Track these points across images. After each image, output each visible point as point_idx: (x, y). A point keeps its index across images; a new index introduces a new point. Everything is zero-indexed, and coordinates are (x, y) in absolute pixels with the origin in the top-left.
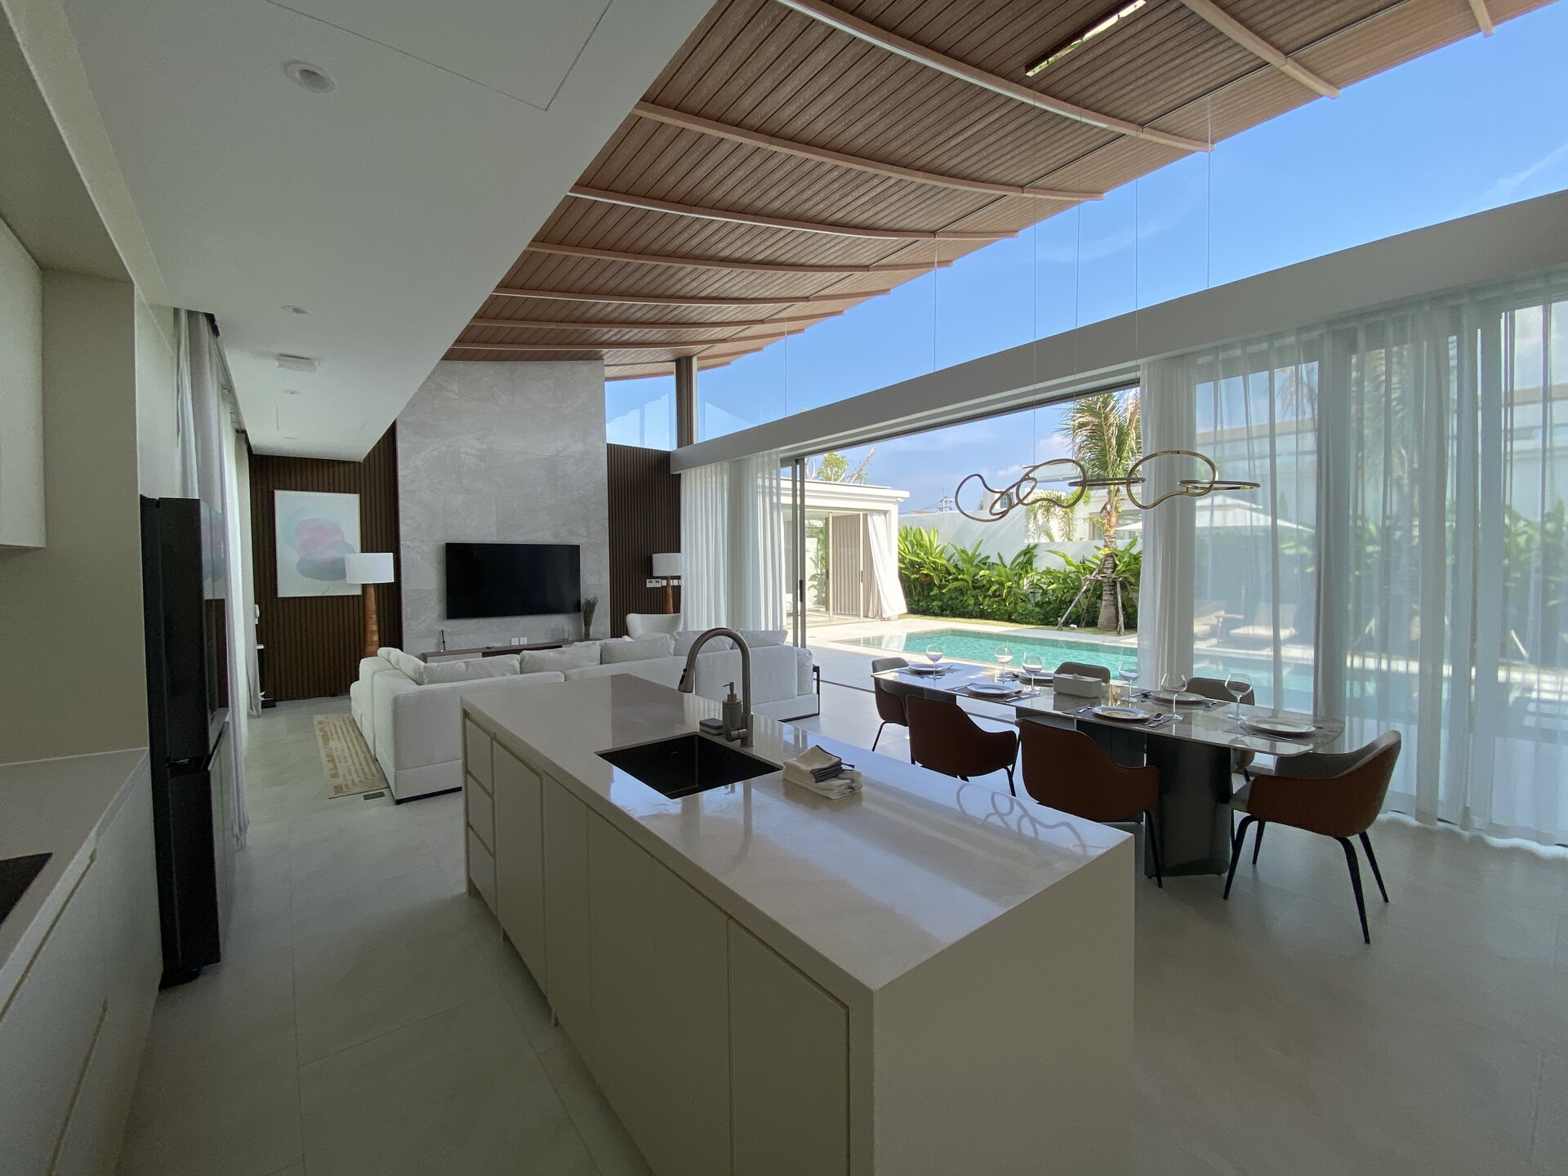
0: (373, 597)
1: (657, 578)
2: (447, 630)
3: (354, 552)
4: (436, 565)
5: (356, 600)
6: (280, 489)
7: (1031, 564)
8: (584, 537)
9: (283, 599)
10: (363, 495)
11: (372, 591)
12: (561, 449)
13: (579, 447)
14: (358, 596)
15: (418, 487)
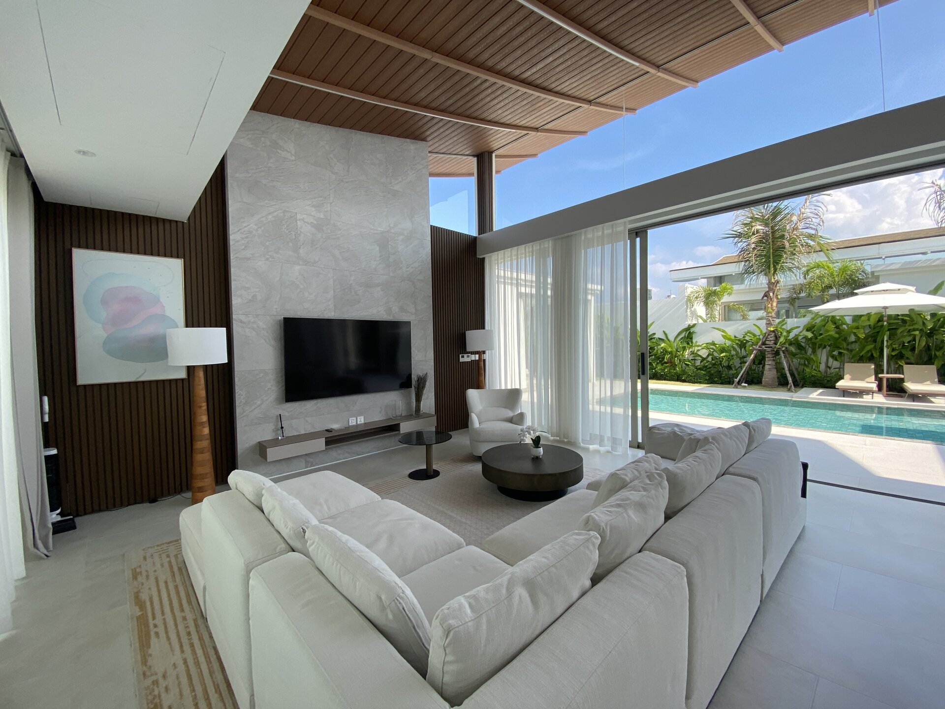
0: (202, 381)
1: (469, 353)
2: (285, 414)
3: (177, 327)
4: (273, 342)
5: (180, 384)
6: (79, 246)
7: (691, 338)
8: (412, 314)
9: (85, 386)
10: (188, 258)
11: (201, 374)
12: (392, 225)
13: (407, 225)
14: (183, 380)
15: (253, 254)
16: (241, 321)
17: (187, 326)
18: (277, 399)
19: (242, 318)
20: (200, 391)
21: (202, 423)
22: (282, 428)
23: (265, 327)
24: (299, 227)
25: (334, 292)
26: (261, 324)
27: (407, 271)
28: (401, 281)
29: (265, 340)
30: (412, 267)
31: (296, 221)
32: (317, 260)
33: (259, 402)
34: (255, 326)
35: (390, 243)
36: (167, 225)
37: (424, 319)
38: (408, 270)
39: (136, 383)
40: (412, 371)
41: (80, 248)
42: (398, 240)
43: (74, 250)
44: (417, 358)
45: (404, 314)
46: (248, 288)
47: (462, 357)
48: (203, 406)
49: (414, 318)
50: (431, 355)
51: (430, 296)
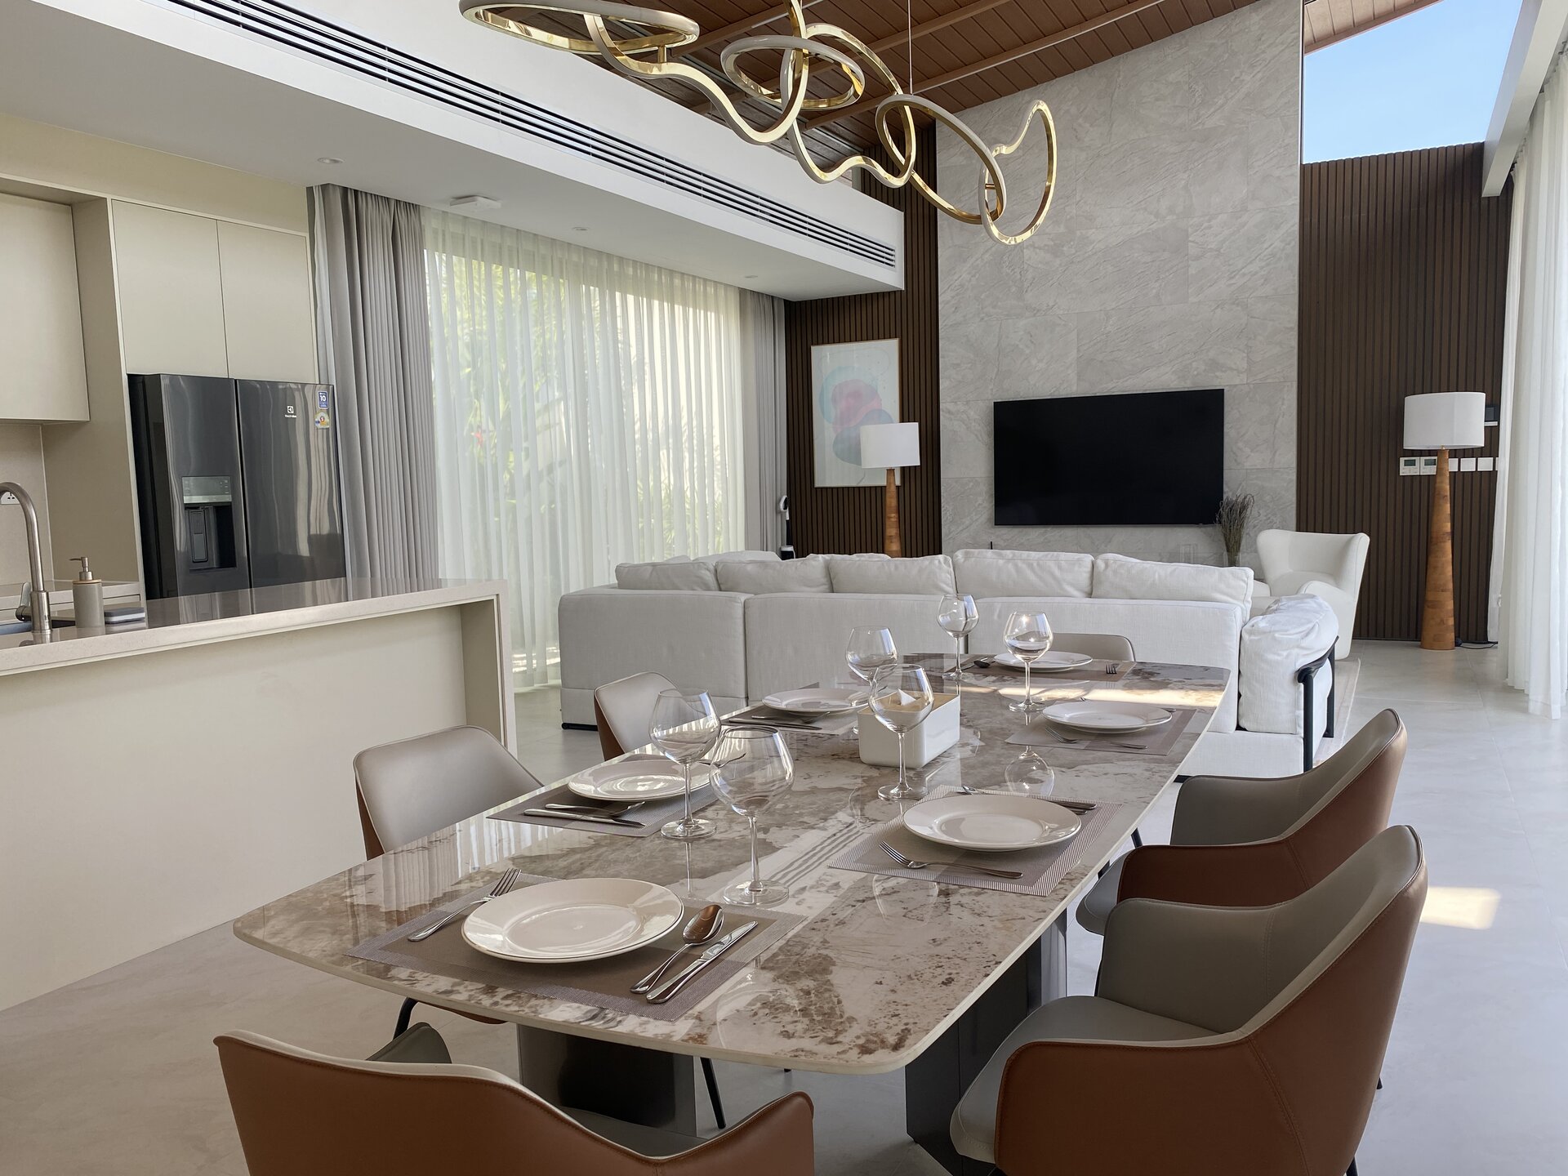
0: (896, 486)
2: (998, 542)
4: (986, 439)
6: (816, 343)
8: (1240, 371)
9: (821, 488)
10: (903, 339)
11: (896, 478)
15: (964, 316)
16: (949, 412)
17: (902, 420)
18: (989, 520)
19: (951, 407)
20: (891, 501)
23: (977, 417)
24: (1026, 258)
25: (1078, 351)
26: (973, 414)
28: (1216, 308)
29: (976, 435)
30: (1243, 274)
31: (1022, 251)
32: (1051, 303)
33: (967, 520)
34: (964, 416)
38: (1233, 281)
39: (859, 488)
40: (1225, 489)
41: (818, 344)
42: (1210, 227)
43: (813, 348)
44: (1247, 465)
45: (1218, 374)
46: (958, 365)
47: (1407, 463)
48: (892, 517)
49: (1237, 382)
50: (1287, 457)
51: (1292, 329)
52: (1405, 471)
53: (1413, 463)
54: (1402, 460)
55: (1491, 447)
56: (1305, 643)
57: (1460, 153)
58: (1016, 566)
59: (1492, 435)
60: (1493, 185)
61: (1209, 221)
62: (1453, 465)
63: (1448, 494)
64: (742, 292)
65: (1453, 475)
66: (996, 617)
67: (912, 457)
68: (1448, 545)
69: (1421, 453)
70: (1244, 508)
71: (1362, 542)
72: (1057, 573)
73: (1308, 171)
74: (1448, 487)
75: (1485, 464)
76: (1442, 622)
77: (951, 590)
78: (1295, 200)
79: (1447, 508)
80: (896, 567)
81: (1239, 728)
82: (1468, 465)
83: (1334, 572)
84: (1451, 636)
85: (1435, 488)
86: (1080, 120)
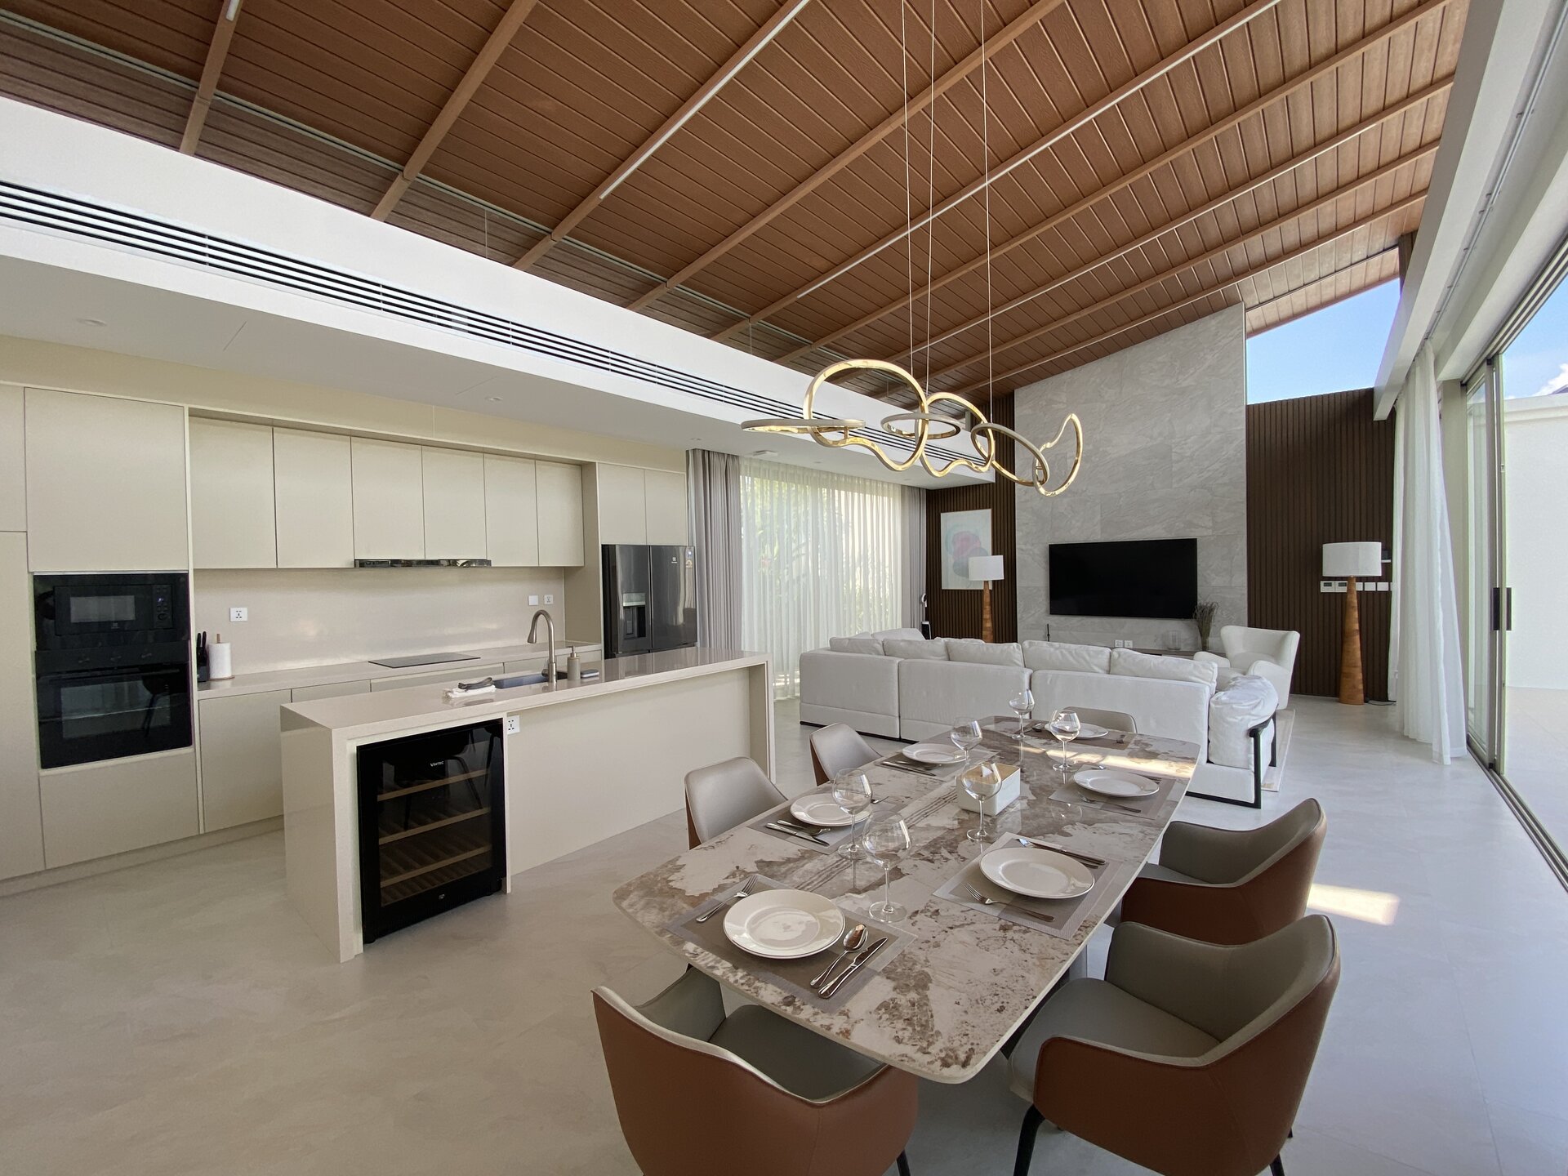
16: (1022, 550)
17: (993, 554)
18: (1047, 611)
19: (1023, 547)
20: (987, 598)
21: (986, 619)
22: (1048, 635)
23: (1039, 553)
25: (1102, 516)
26: (1036, 551)
27: (1200, 477)
28: (1191, 491)
29: (1038, 563)
30: (1209, 471)
31: (1066, 459)
32: (1084, 489)
33: (1033, 612)
34: (1031, 553)
35: (1174, 450)
36: (981, 488)
37: (1228, 533)
38: (1201, 475)
39: (968, 590)
40: (1199, 598)
41: (944, 512)
42: (1186, 444)
43: (942, 515)
44: (1214, 583)
45: (1193, 529)
46: (1027, 524)
47: (1325, 585)
48: (987, 608)
49: (1205, 534)
50: (1241, 580)
51: (1242, 502)
52: (1324, 589)
53: (1330, 585)
54: (1322, 583)
55: (1387, 575)
56: (1253, 712)
57: (1357, 395)
58: (1061, 652)
59: (1387, 570)
60: (1381, 413)
61: (1185, 440)
62: (1359, 587)
63: (1356, 605)
64: (903, 487)
65: (1359, 593)
66: (1048, 682)
67: (1000, 575)
68: (1357, 637)
69: (1336, 579)
70: (1211, 610)
71: (1294, 637)
72: (1087, 658)
73: (1250, 409)
74: (1356, 601)
75: (1383, 587)
76: (1354, 687)
77: (1022, 664)
78: (1243, 426)
79: (1356, 614)
80: (987, 649)
81: (1208, 761)
82: (1370, 587)
83: (1276, 655)
84: (1361, 696)
85: (1346, 603)
86: (1102, 386)
